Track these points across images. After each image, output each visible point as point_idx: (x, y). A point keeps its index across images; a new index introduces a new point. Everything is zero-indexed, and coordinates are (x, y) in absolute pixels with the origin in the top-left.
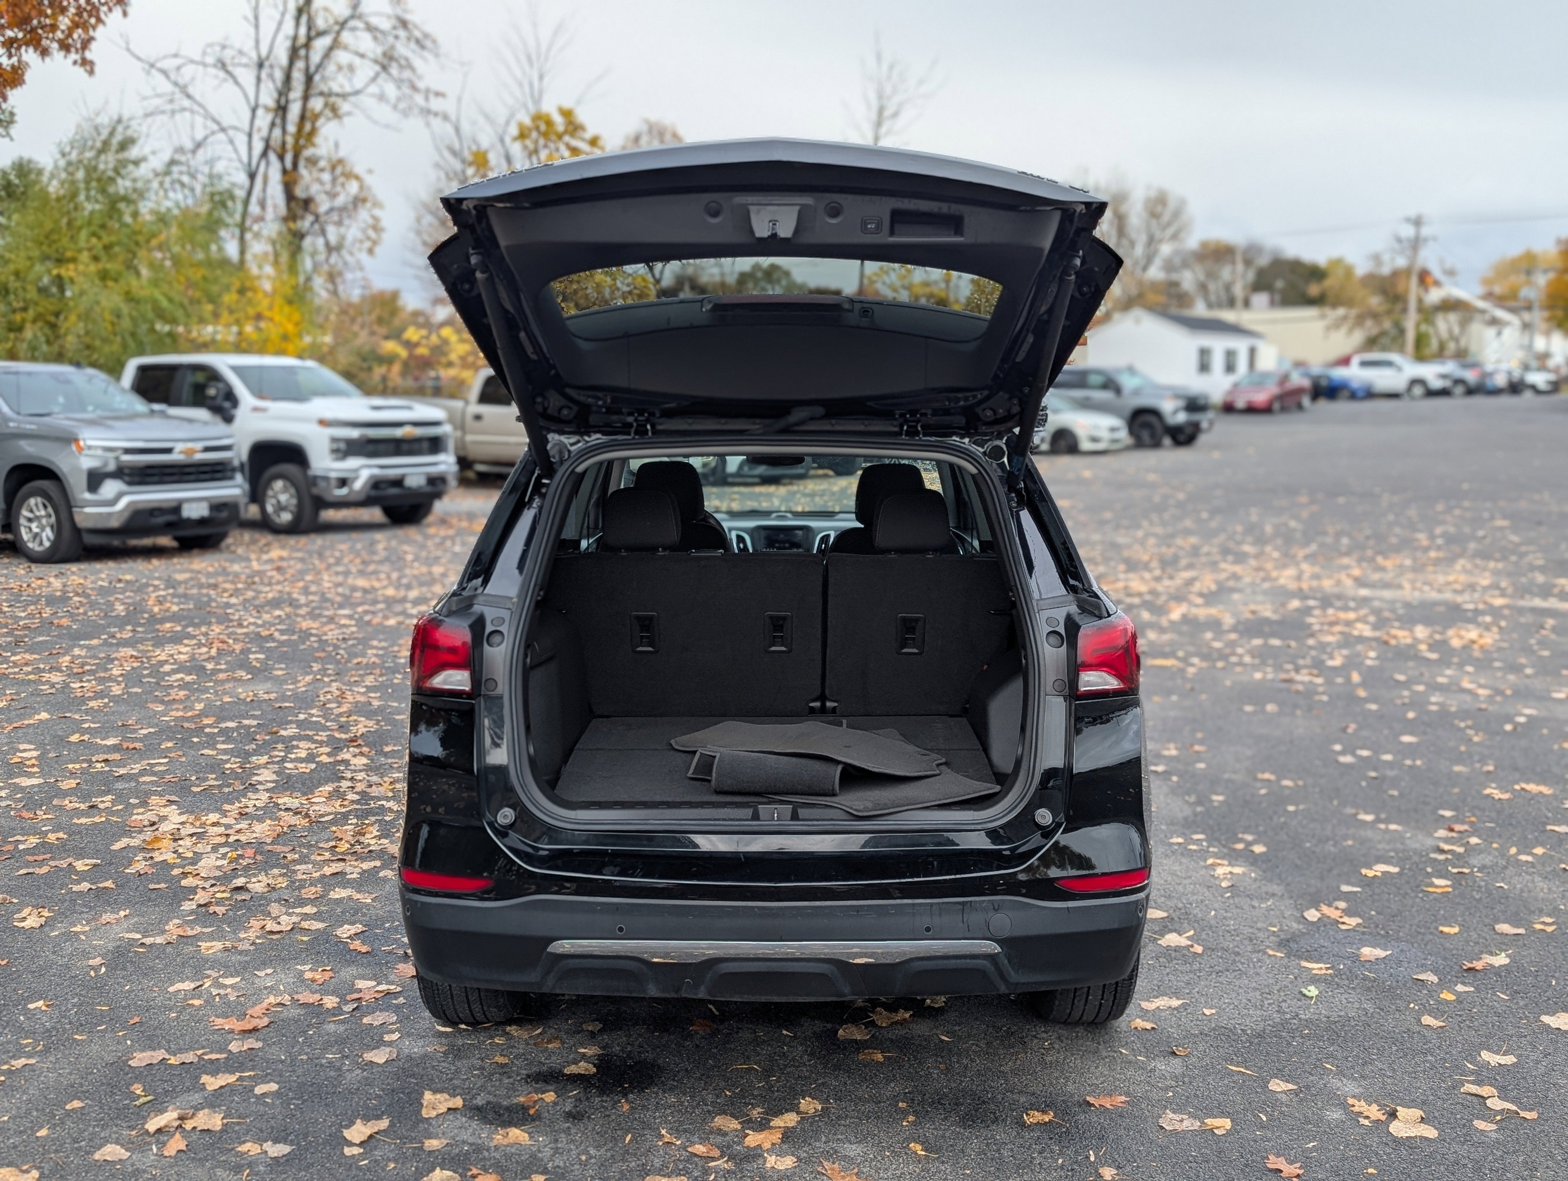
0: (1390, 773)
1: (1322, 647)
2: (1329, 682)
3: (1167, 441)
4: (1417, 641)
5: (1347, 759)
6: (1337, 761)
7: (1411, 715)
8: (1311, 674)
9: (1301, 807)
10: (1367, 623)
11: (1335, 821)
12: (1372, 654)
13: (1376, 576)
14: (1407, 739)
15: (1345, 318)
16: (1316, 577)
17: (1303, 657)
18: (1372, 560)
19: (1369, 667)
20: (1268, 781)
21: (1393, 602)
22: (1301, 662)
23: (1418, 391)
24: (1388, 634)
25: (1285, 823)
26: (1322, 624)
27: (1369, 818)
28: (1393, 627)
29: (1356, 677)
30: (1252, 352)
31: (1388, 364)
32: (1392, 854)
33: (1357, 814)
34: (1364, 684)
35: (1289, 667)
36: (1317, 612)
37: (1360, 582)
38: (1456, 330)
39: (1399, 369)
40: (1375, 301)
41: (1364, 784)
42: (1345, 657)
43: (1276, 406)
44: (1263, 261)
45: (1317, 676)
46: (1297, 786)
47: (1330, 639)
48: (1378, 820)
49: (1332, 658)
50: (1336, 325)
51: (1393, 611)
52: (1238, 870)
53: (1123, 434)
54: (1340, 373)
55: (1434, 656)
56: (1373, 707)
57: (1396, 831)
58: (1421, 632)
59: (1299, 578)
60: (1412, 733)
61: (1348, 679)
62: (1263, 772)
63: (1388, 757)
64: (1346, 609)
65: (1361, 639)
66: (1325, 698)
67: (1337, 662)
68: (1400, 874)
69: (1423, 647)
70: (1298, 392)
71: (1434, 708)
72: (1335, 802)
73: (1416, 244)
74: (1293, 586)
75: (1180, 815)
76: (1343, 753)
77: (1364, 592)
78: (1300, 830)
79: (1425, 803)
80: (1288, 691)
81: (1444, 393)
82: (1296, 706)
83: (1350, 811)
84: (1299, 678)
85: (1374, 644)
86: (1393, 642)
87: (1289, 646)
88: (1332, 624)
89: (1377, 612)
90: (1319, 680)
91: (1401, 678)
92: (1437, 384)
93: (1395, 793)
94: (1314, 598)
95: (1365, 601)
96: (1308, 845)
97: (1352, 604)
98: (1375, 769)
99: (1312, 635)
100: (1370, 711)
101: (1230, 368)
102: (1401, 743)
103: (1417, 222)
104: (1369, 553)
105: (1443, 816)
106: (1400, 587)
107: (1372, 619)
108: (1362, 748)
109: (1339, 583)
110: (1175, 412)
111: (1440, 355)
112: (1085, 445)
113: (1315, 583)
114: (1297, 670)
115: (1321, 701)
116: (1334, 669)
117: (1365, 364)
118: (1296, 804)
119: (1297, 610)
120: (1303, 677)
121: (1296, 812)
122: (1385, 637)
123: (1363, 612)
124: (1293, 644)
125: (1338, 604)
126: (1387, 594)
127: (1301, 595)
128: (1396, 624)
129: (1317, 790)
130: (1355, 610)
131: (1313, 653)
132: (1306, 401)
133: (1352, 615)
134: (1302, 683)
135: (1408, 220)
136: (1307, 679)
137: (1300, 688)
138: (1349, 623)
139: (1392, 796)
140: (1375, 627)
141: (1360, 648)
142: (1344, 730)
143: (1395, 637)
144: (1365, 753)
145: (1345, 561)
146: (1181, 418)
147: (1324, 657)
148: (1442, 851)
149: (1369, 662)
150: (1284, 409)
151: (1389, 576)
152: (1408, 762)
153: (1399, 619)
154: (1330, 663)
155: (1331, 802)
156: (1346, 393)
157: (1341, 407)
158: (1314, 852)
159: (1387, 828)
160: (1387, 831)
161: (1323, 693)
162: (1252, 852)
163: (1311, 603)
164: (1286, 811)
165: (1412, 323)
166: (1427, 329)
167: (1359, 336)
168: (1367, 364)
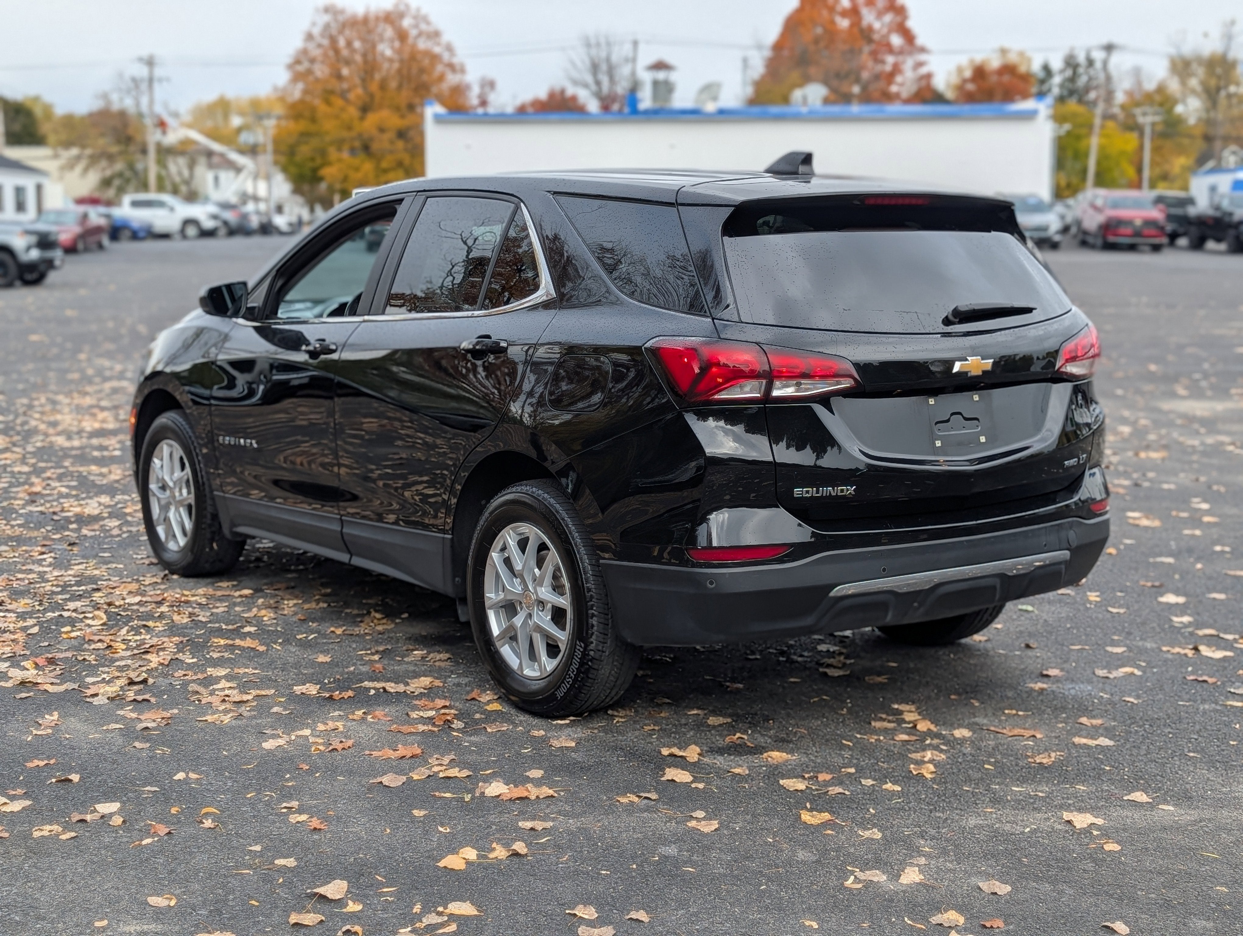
15: (78, 158)
23: (191, 231)
30: (39, 188)
31: (160, 204)
38: (186, 173)
39: (172, 209)
43: (80, 246)
50: (73, 165)
70: (98, 230)
81: (214, 233)
92: (209, 224)
101: (20, 207)
103: (150, 62)
110: (28, 248)
117: (136, 204)
132: (105, 241)
135: (140, 59)
146: (35, 254)
150: (87, 250)
156: (127, 233)
165: (153, 166)
166: (163, 172)
167: (94, 177)
168: (138, 204)
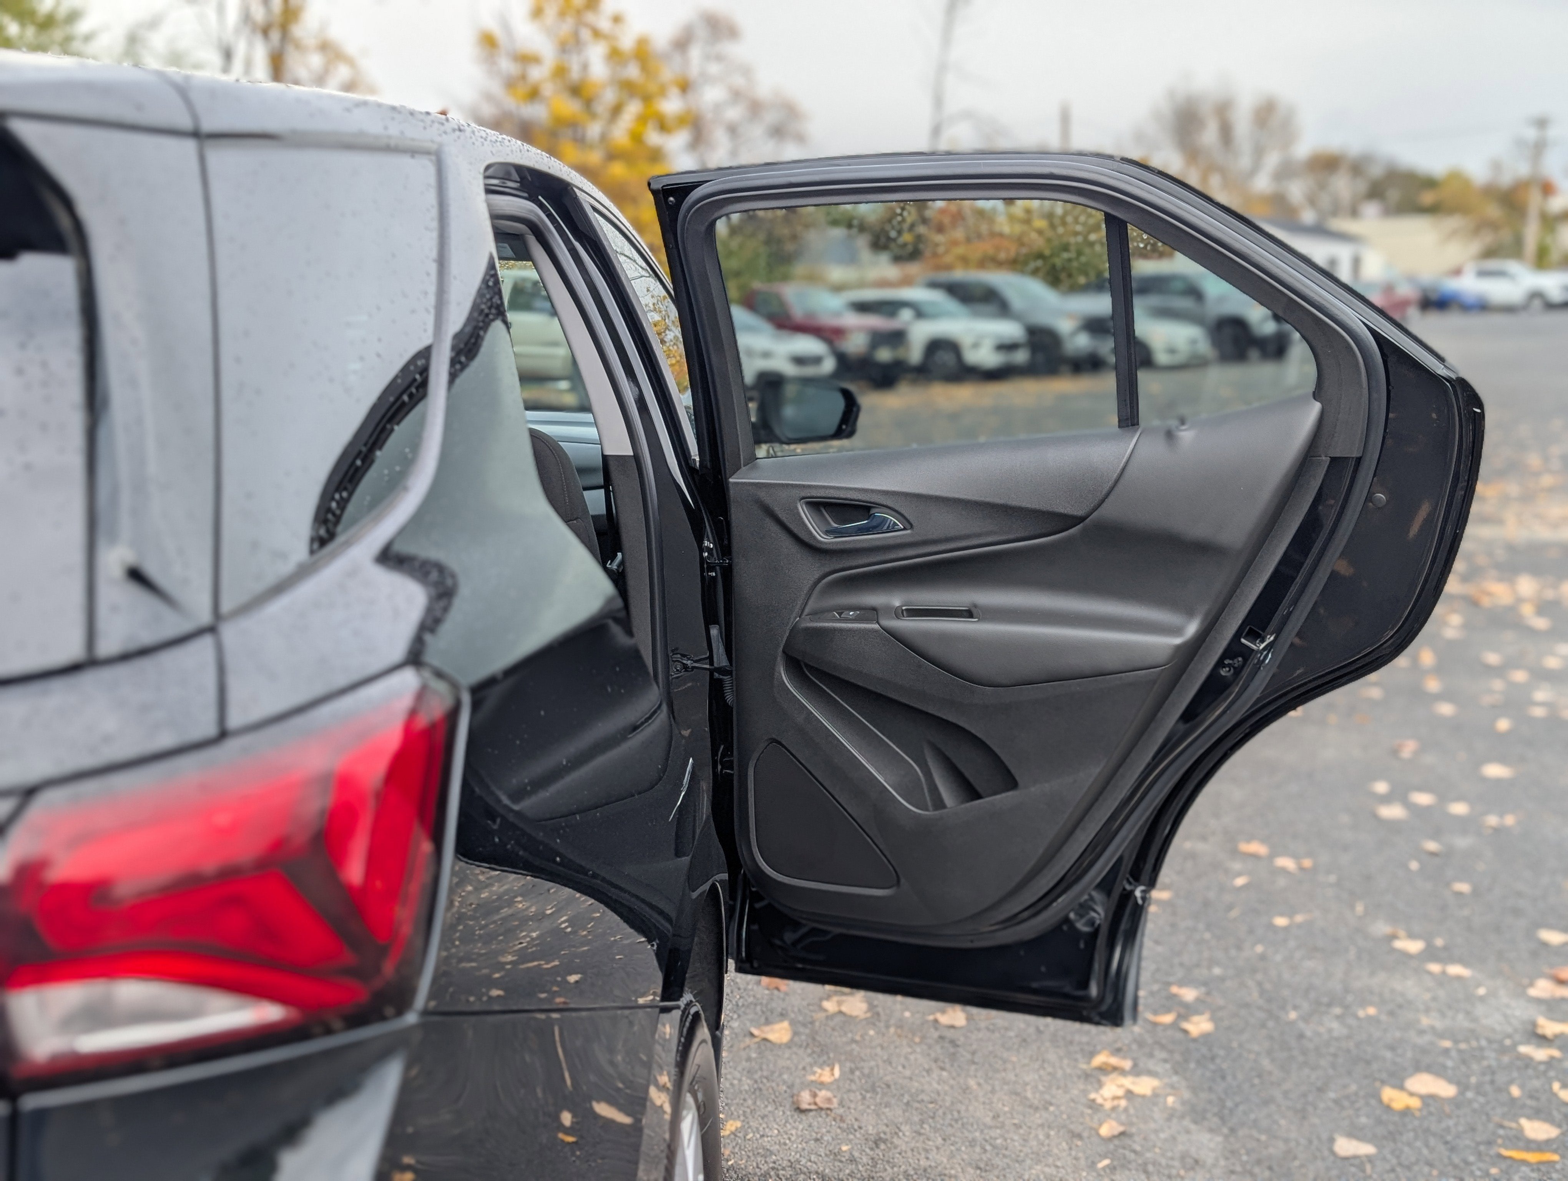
0: (1462, 842)
4: (1520, 600)
5: (1393, 812)
6: (1375, 817)
7: (1503, 725)
9: (1299, 918)
11: (1352, 953)
12: (1454, 621)
14: (1494, 770)
19: (1448, 642)
20: (1255, 856)
21: (1491, 543)
23: (1537, 305)
24: (1480, 589)
25: (1263, 957)
27: (1414, 946)
28: (1488, 579)
29: (1426, 660)
30: (1357, 260)
31: (1504, 274)
32: (1447, 1044)
33: (1394, 937)
34: (1439, 670)
39: (1517, 280)
40: (1493, 211)
41: (1414, 865)
44: (1376, 171)
46: (1302, 869)
48: (1431, 954)
50: (1453, 234)
51: (1491, 554)
52: (1144, 1086)
53: (1204, 347)
54: (1454, 285)
55: (1541, 623)
56: (1448, 709)
57: (1459, 978)
58: (1526, 586)
60: (1502, 760)
61: (1415, 663)
62: (1249, 840)
63: (1459, 809)
68: (1456, 1103)
69: (1527, 610)
70: (1406, 302)
71: (1539, 712)
72: (1360, 908)
73: (1539, 148)
76: (1386, 799)
78: (1286, 975)
79: (1517, 912)
81: (1565, 306)
83: (1381, 928)
91: (1492, 658)
92: (1557, 296)
93: (1464, 887)
96: (1293, 1015)
98: (1436, 835)
100: (1441, 715)
102: (1485, 780)
103: (1542, 123)
105: (1545, 945)
108: (1421, 789)
110: (1264, 323)
112: (1162, 358)
117: (1479, 274)
118: (1290, 912)
121: (1286, 929)
129: (1332, 878)
132: (1412, 313)
135: (1532, 122)
139: (1459, 894)
142: (1395, 752)
144: (1423, 799)
146: (1268, 328)
148: (1543, 1040)
152: (1492, 820)
155: (1352, 907)
157: (1451, 320)
158: (1301, 1036)
159: (1444, 973)
160: (1443, 979)
162: (1186, 1032)
164: (1271, 927)
165: (1532, 233)
166: (1548, 240)
167: (1475, 247)
168: (1483, 274)
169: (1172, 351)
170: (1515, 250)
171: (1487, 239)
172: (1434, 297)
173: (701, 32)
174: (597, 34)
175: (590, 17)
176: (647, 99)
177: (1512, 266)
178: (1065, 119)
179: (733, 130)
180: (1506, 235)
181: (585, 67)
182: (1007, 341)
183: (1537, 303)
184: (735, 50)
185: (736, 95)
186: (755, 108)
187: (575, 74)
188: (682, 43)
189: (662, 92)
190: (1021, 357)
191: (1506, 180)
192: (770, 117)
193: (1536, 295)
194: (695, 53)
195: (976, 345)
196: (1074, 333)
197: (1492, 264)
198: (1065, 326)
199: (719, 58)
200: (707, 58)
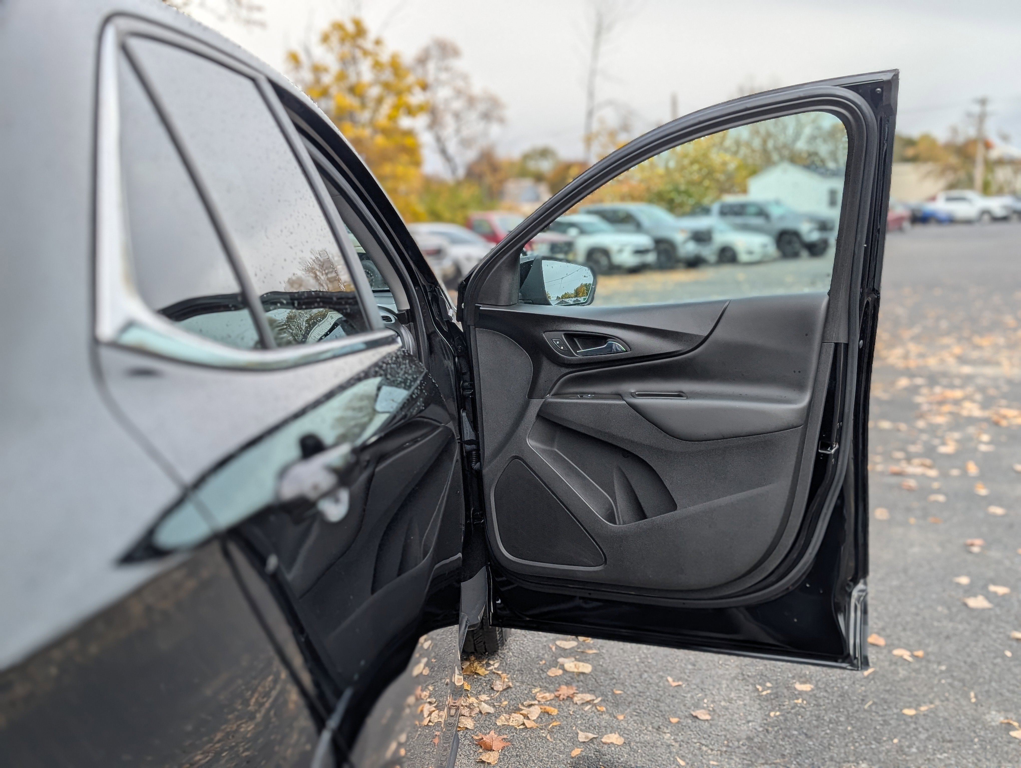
1: (933, 429)
2: (944, 475)
3: (805, 253)
5: (978, 602)
6: (967, 607)
8: (923, 465)
9: (923, 708)
10: (973, 401)
12: (985, 438)
13: (975, 354)
16: (922, 356)
17: (914, 443)
18: (969, 339)
19: (985, 454)
21: (995, 379)
22: (913, 449)
24: (997, 414)
26: (930, 403)
28: (1000, 406)
29: (973, 469)
31: (964, 199)
33: (1010, 726)
34: (982, 477)
35: (899, 455)
36: (925, 391)
37: (962, 360)
38: (1010, 178)
39: (972, 203)
40: (953, 160)
42: (958, 441)
45: (930, 467)
46: (916, 659)
47: (940, 420)
49: (944, 443)
50: (928, 174)
51: (997, 388)
53: (772, 250)
54: (931, 207)
56: (998, 511)
59: (906, 356)
61: (964, 471)
64: (952, 387)
65: (971, 420)
66: (941, 498)
67: (949, 449)
70: (900, 219)
73: (982, 118)
74: (901, 364)
75: (744, 730)
76: (970, 591)
77: (967, 370)
80: (900, 487)
81: (1004, 219)
82: (909, 510)
84: (911, 470)
85: (985, 425)
86: (1004, 423)
87: (898, 430)
88: (941, 403)
89: (982, 389)
90: (933, 473)
92: (999, 213)
94: (921, 376)
95: (968, 379)
97: (957, 382)
99: (921, 416)
100: (995, 516)
103: (983, 102)
104: (966, 333)
106: (998, 364)
107: (978, 397)
108: (995, 583)
109: (942, 361)
110: (811, 231)
111: (1000, 192)
112: (743, 257)
113: (921, 362)
114: (909, 459)
115: (936, 502)
116: (947, 456)
117: (948, 200)
118: (915, 703)
119: (906, 389)
120: (914, 469)
121: (915, 719)
122: (995, 418)
123: (970, 389)
124: (903, 426)
125: (945, 381)
126: (989, 371)
127: (910, 373)
128: (1003, 402)
130: (962, 387)
131: (924, 437)
132: (906, 225)
133: (958, 394)
134: (913, 476)
135: (976, 101)
136: (919, 470)
137: (912, 483)
138: (957, 402)
140: (984, 406)
141: (971, 430)
142: (967, 548)
143: (1005, 417)
145: (946, 340)
146: (815, 236)
147: (936, 442)
149: (983, 448)
151: (987, 354)
153: (1005, 396)
154: (943, 449)
157: (931, 230)
161: (938, 491)
163: (919, 381)
165: (979, 173)
166: (990, 177)
167: (942, 183)
168: (950, 199)
169: (750, 253)
170: (969, 183)
171: (950, 177)
172: (919, 215)
173: (435, 52)
174: (366, 53)
175: (361, 42)
176: (399, 93)
177: (969, 194)
178: (674, 103)
179: (457, 116)
180: (962, 174)
181: (359, 74)
182: (642, 248)
183: (986, 217)
184: (458, 64)
185: (459, 93)
186: (471, 101)
187: (353, 79)
188: (422, 60)
189: (409, 90)
190: (651, 258)
191: (961, 139)
192: (481, 107)
193: (985, 212)
194: (431, 66)
195: (620, 251)
196: (685, 242)
197: (955, 193)
198: (679, 237)
199: (447, 69)
200: (440, 69)
